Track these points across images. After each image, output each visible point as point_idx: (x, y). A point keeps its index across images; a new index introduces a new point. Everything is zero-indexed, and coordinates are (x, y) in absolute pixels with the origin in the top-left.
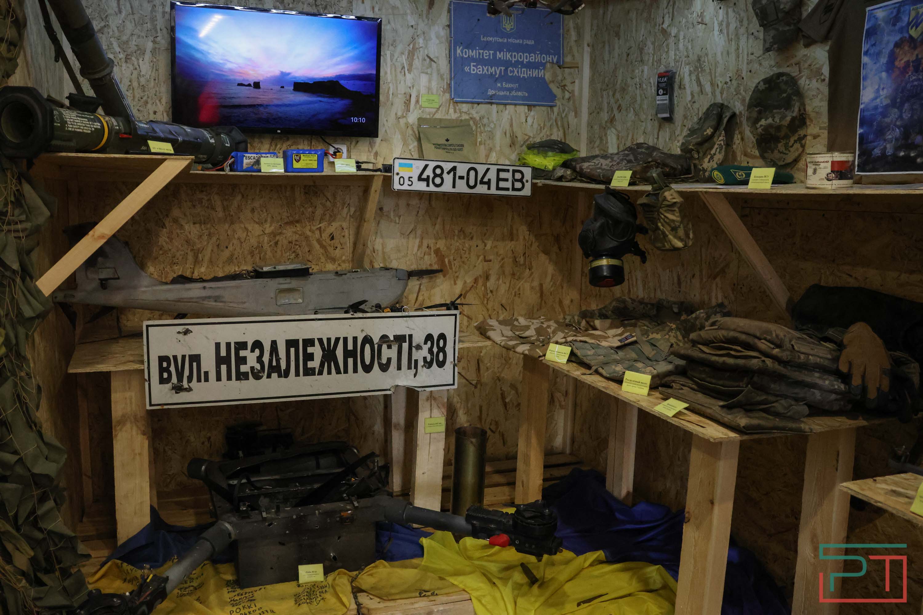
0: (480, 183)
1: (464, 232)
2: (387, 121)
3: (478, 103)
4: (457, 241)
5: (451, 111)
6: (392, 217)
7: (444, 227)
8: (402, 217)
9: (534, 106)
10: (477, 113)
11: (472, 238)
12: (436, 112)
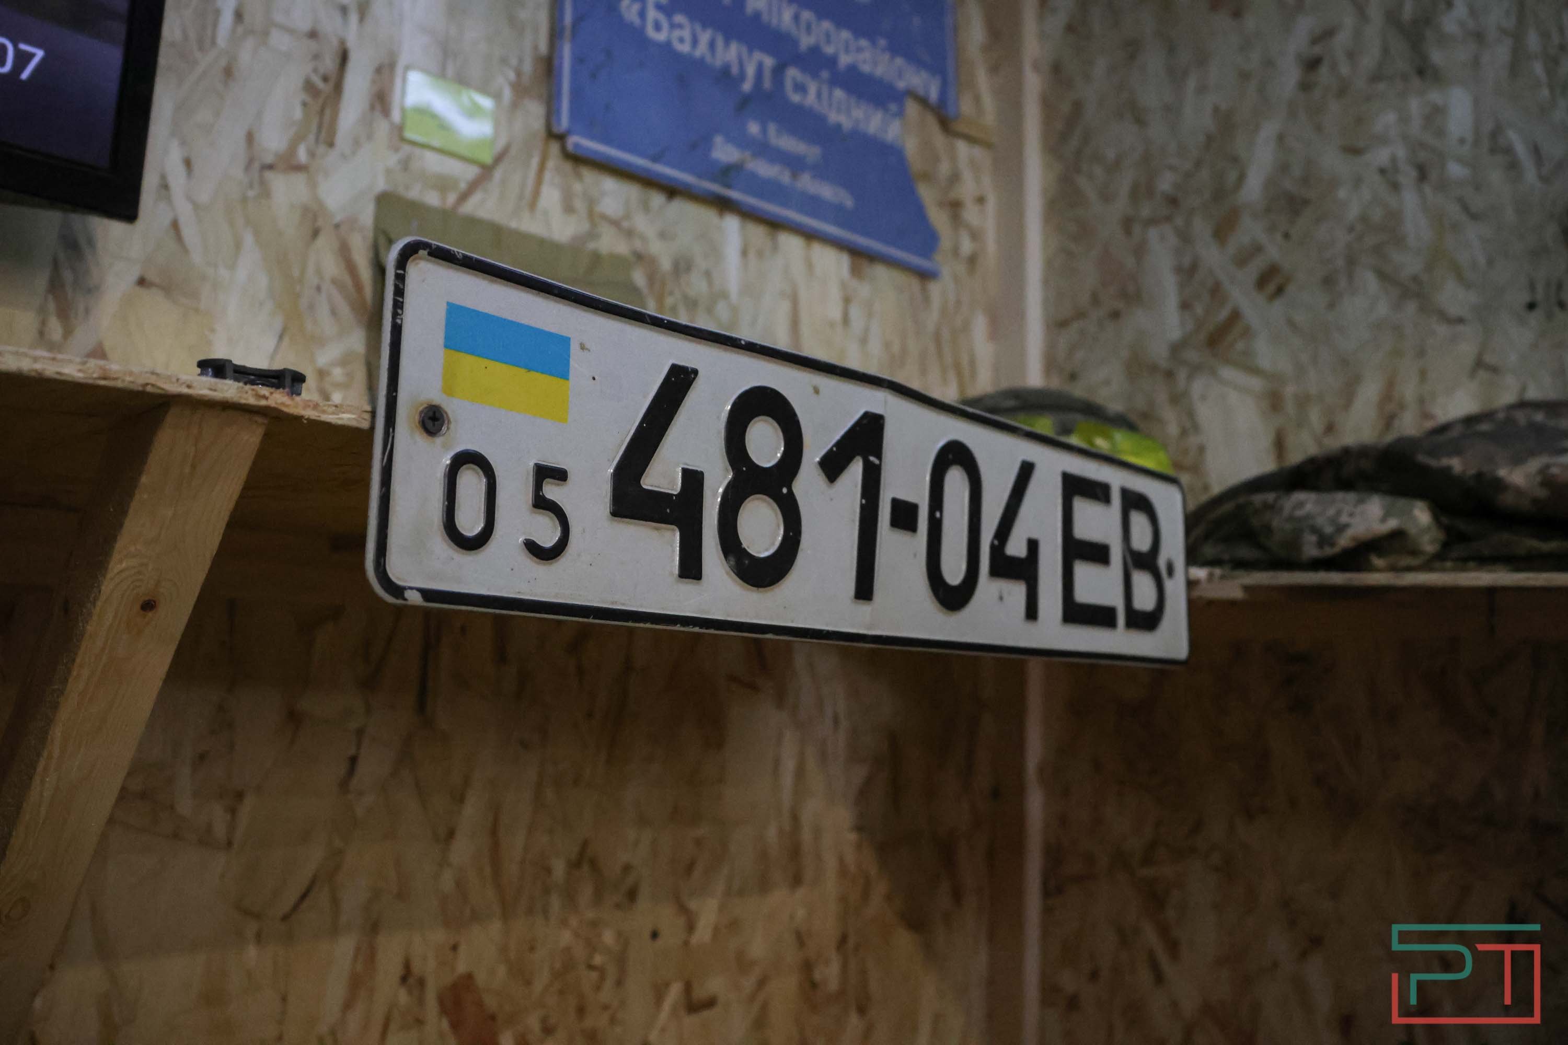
0: (996, 572)
1: (594, 864)
2: (188, 163)
3: (672, 191)
4: (564, 923)
5: (551, 196)
6: (185, 806)
7: (495, 847)
8: (249, 802)
9: (872, 257)
10: (663, 236)
11: (632, 895)
12: (473, 186)
